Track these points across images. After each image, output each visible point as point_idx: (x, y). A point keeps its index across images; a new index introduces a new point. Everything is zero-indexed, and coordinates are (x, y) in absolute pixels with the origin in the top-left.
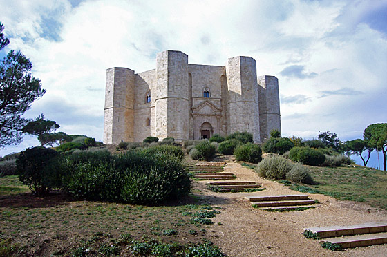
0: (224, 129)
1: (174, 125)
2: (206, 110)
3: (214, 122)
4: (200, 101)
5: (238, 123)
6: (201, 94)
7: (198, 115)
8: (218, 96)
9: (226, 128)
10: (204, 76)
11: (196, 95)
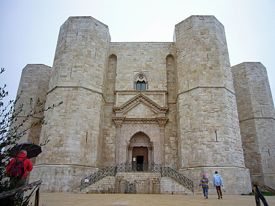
0: (173, 144)
1: (61, 136)
2: (141, 111)
3: (154, 133)
4: (129, 97)
5: (194, 131)
6: (131, 86)
7: (125, 120)
8: (162, 87)
9: (177, 143)
10: (137, 58)
11: (123, 87)
